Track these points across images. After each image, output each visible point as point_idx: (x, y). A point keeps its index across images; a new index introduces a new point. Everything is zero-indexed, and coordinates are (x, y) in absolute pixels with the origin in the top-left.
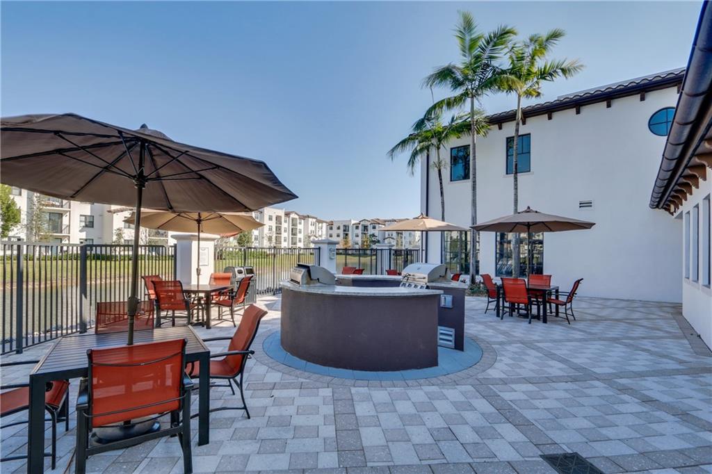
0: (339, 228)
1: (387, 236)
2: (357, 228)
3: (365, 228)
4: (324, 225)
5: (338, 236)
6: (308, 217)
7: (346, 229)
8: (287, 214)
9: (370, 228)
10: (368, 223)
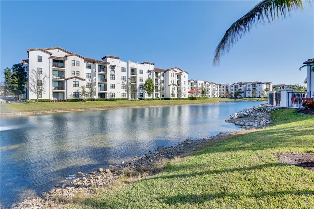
0: (223, 87)
1: (247, 90)
2: (232, 87)
3: (236, 87)
4: (218, 86)
5: (223, 90)
6: (212, 83)
7: (227, 87)
8: (205, 83)
9: (239, 86)
10: (238, 85)
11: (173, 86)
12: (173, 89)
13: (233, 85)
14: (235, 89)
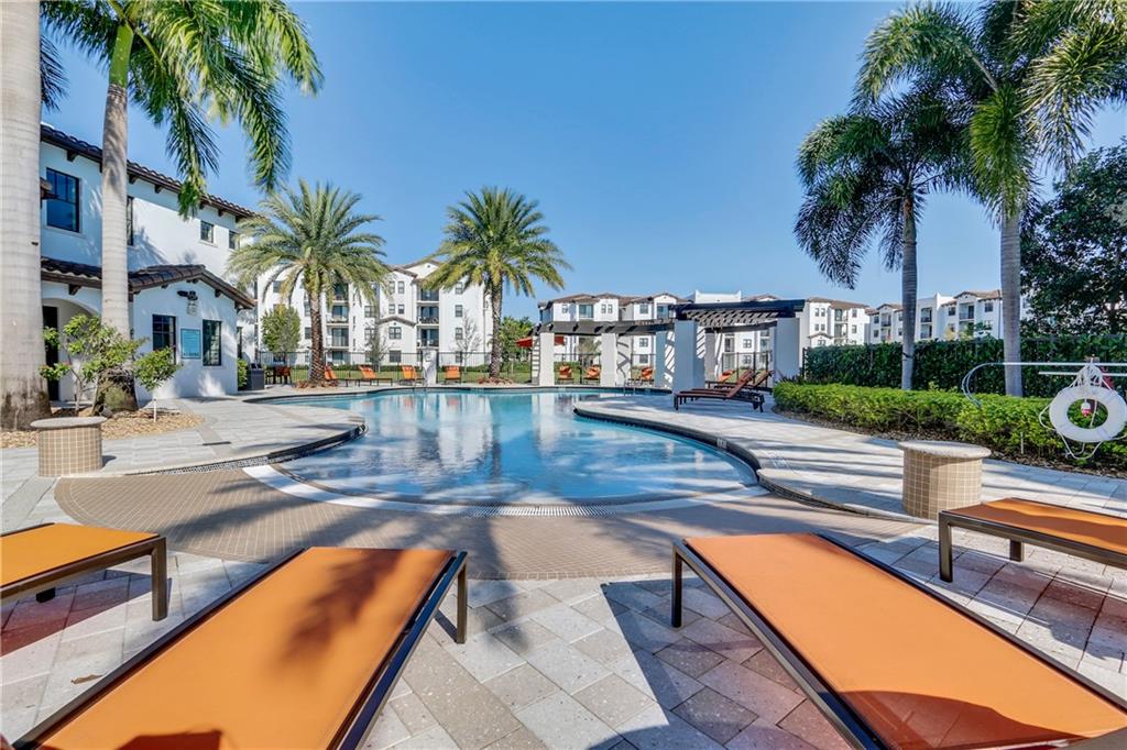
11: (391, 324)
12: (395, 334)
13: (955, 303)
14: (961, 323)
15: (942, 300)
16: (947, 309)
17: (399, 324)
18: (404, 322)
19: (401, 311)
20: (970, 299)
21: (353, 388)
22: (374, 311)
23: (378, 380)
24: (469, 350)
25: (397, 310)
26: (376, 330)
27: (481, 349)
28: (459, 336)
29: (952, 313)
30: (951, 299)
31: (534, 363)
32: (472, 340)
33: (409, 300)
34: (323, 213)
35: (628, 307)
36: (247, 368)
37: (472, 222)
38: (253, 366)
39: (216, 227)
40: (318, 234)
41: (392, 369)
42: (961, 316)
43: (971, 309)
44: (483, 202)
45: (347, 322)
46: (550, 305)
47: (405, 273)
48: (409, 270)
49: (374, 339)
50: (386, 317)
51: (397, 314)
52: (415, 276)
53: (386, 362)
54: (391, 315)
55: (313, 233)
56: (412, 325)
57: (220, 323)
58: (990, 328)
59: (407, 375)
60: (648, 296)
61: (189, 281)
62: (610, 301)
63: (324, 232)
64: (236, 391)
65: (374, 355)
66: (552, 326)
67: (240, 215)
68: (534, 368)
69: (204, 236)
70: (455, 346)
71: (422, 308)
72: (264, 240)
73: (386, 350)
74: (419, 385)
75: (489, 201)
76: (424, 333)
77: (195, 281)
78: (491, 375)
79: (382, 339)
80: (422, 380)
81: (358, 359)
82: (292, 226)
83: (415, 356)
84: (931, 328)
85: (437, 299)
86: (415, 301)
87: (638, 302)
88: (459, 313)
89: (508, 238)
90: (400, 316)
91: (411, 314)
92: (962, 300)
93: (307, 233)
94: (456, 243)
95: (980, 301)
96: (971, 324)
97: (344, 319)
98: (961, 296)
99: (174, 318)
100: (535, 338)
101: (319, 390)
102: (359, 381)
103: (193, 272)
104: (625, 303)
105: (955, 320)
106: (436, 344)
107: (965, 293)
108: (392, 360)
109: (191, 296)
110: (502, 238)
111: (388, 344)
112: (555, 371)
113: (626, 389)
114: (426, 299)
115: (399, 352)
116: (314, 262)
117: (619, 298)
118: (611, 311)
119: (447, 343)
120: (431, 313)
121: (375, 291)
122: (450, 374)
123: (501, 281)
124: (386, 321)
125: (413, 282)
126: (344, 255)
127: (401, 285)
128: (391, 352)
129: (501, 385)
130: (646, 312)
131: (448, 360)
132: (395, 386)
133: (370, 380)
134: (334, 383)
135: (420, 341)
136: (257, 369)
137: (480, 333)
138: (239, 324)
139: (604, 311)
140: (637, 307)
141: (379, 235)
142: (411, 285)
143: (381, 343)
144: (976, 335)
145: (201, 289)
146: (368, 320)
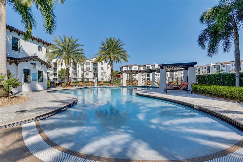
11: (87, 72)
12: (88, 74)
13: (215, 65)
14: (217, 70)
15: (212, 64)
16: (213, 66)
17: (89, 72)
18: (90, 71)
19: (89, 69)
20: (219, 64)
21: (77, 87)
22: (83, 69)
23: (83, 85)
24: (104, 78)
25: (88, 69)
26: (83, 73)
27: (107, 77)
28: (102, 74)
29: (215, 67)
30: (214, 64)
31: (121, 80)
32: (105, 75)
33: (91, 66)
34: (69, 43)
35: (140, 67)
36: (50, 83)
37: (106, 46)
38: (52, 82)
39: (42, 47)
40: (68, 49)
41: (87, 82)
42: (217, 68)
43: (219, 66)
44: (109, 40)
45: (77, 72)
46: (122, 67)
47: (90, 60)
48: (91, 60)
49: (83, 75)
50: (86, 70)
51: (88, 70)
52: (92, 61)
53: (86, 80)
54: (87, 70)
55: (66, 48)
56: (92, 72)
57: (43, 71)
58: (224, 71)
59: (90, 84)
60: (145, 65)
61: (34, 60)
62: (136, 66)
63: (69, 48)
64: (47, 89)
65: (83, 79)
66: (126, 71)
67: (48, 45)
68: (121, 81)
69: (39, 50)
70: (101, 77)
71: (94, 68)
72: (54, 50)
73: (86, 78)
74: (93, 86)
75: (110, 40)
76: (94, 74)
77: (35, 60)
78: (111, 84)
79: (85, 75)
80: (94, 85)
81: (79, 80)
82: (61, 47)
83: (92, 79)
84: (210, 71)
85: (97, 66)
86: (92, 67)
87: (142, 66)
88: (102, 69)
89: (115, 49)
90: (89, 70)
91: (91, 70)
92: (217, 64)
93: (65, 49)
94: (102, 51)
95: (221, 65)
96: (219, 70)
97: (76, 71)
98: (217, 63)
99: (30, 70)
100: (121, 74)
101: (68, 88)
102: (78, 85)
103: (35, 58)
104: (139, 66)
105: (216, 69)
106: (97, 76)
107: (218, 63)
108: (87, 80)
109: (35, 64)
110: (113, 50)
111: (86, 76)
112: (126, 82)
113: (145, 86)
114: (95, 66)
115: (89, 78)
116: (66, 56)
117: (138, 65)
118: (136, 68)
119: (100, 76)
120: (96, 69)
121: (83, 65)
122: (101, 83)
123: (113, 60)
124: (86, 71)
125: (92, 62)
126: (74, 54)
127: (89, 63)
128: (87, 78)
129: (113, 86)
130: (144, 68)
131: (100, 80)
132: (87, 86)
133: (81, 85)
134: (72, 86)
135: (93, 76)
136: (53, 83)
137: (107, 74)
138: (48, 71)
139: (135, 68)
140: (142, 67)
141: (83, 49)
142: (91, 63)
143: (85, 76)
144: (221, 72)
145: (37, 62)
146: (82, 71)
